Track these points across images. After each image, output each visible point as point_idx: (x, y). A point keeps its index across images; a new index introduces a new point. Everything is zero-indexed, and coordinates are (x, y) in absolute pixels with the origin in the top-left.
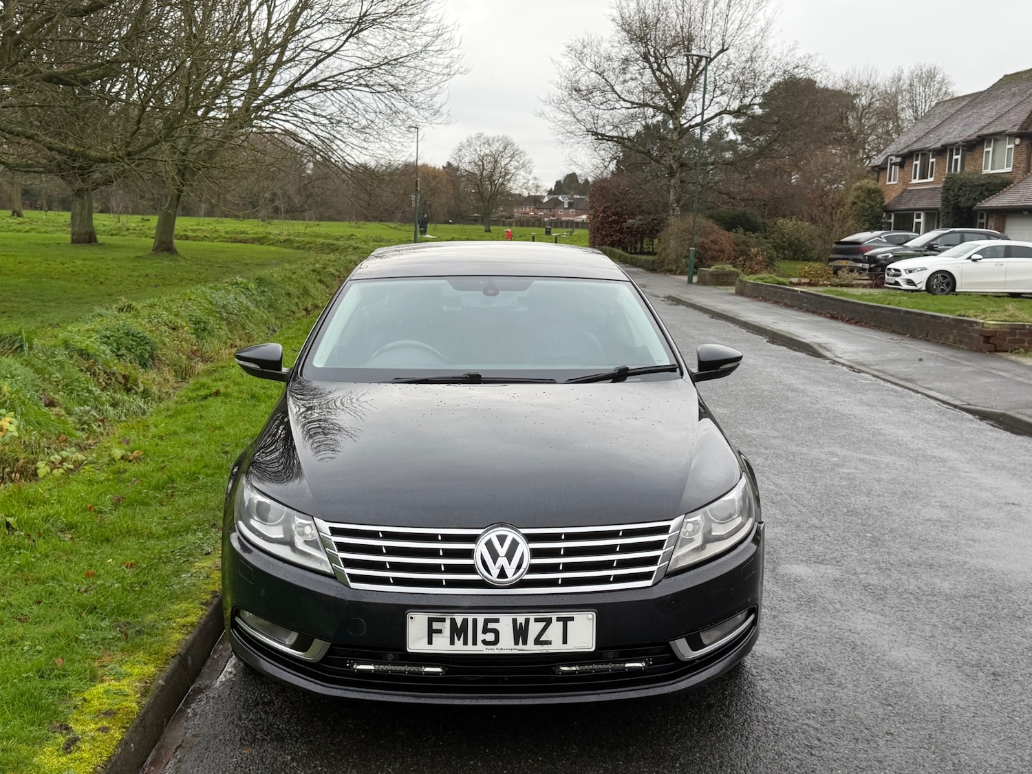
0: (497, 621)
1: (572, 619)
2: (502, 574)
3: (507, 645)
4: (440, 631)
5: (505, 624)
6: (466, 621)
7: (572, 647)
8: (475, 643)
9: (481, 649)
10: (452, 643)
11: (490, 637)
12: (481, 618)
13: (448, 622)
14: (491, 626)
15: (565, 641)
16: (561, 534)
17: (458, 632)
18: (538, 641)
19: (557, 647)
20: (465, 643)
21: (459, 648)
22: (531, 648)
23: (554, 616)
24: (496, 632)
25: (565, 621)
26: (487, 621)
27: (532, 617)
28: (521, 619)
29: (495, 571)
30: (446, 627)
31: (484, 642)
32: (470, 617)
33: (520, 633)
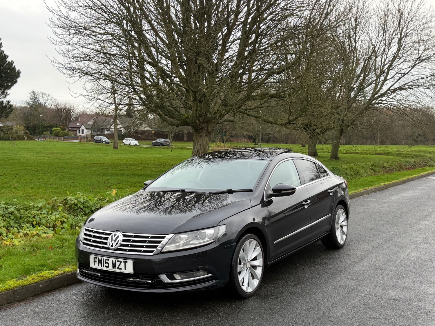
0: (108, 260)
1: (127, 262)
2: (112, 246)
3: (111, 269)
4: (96, 261)
5: (110, 261)
6: (101, 259)
7: (127, 271)
8: (103, 267)
9: (105, 268)
10: (99, 266)
11: (107, 265)
12: (105, 258)
13: (98, 258)
14: (107, 261)
15: (125, 269)
16: (133, 235)
17: (100, 262)
18: (118, 268)
19: (123, 271)
20: (102, 266)
21: (100, 268)
22: (116, 270)
23: (122, 260)
24: (108, 263)
25: (125, 262)
26: (106, 260)
27: (117, 260)
28: (114, 260)
29: (111, 245)
30: (97, 260)
31: (106, 267)
32: (102, 258)
33: (114, 265)
